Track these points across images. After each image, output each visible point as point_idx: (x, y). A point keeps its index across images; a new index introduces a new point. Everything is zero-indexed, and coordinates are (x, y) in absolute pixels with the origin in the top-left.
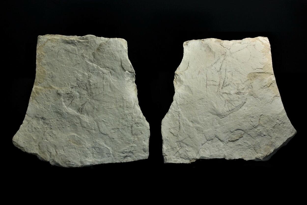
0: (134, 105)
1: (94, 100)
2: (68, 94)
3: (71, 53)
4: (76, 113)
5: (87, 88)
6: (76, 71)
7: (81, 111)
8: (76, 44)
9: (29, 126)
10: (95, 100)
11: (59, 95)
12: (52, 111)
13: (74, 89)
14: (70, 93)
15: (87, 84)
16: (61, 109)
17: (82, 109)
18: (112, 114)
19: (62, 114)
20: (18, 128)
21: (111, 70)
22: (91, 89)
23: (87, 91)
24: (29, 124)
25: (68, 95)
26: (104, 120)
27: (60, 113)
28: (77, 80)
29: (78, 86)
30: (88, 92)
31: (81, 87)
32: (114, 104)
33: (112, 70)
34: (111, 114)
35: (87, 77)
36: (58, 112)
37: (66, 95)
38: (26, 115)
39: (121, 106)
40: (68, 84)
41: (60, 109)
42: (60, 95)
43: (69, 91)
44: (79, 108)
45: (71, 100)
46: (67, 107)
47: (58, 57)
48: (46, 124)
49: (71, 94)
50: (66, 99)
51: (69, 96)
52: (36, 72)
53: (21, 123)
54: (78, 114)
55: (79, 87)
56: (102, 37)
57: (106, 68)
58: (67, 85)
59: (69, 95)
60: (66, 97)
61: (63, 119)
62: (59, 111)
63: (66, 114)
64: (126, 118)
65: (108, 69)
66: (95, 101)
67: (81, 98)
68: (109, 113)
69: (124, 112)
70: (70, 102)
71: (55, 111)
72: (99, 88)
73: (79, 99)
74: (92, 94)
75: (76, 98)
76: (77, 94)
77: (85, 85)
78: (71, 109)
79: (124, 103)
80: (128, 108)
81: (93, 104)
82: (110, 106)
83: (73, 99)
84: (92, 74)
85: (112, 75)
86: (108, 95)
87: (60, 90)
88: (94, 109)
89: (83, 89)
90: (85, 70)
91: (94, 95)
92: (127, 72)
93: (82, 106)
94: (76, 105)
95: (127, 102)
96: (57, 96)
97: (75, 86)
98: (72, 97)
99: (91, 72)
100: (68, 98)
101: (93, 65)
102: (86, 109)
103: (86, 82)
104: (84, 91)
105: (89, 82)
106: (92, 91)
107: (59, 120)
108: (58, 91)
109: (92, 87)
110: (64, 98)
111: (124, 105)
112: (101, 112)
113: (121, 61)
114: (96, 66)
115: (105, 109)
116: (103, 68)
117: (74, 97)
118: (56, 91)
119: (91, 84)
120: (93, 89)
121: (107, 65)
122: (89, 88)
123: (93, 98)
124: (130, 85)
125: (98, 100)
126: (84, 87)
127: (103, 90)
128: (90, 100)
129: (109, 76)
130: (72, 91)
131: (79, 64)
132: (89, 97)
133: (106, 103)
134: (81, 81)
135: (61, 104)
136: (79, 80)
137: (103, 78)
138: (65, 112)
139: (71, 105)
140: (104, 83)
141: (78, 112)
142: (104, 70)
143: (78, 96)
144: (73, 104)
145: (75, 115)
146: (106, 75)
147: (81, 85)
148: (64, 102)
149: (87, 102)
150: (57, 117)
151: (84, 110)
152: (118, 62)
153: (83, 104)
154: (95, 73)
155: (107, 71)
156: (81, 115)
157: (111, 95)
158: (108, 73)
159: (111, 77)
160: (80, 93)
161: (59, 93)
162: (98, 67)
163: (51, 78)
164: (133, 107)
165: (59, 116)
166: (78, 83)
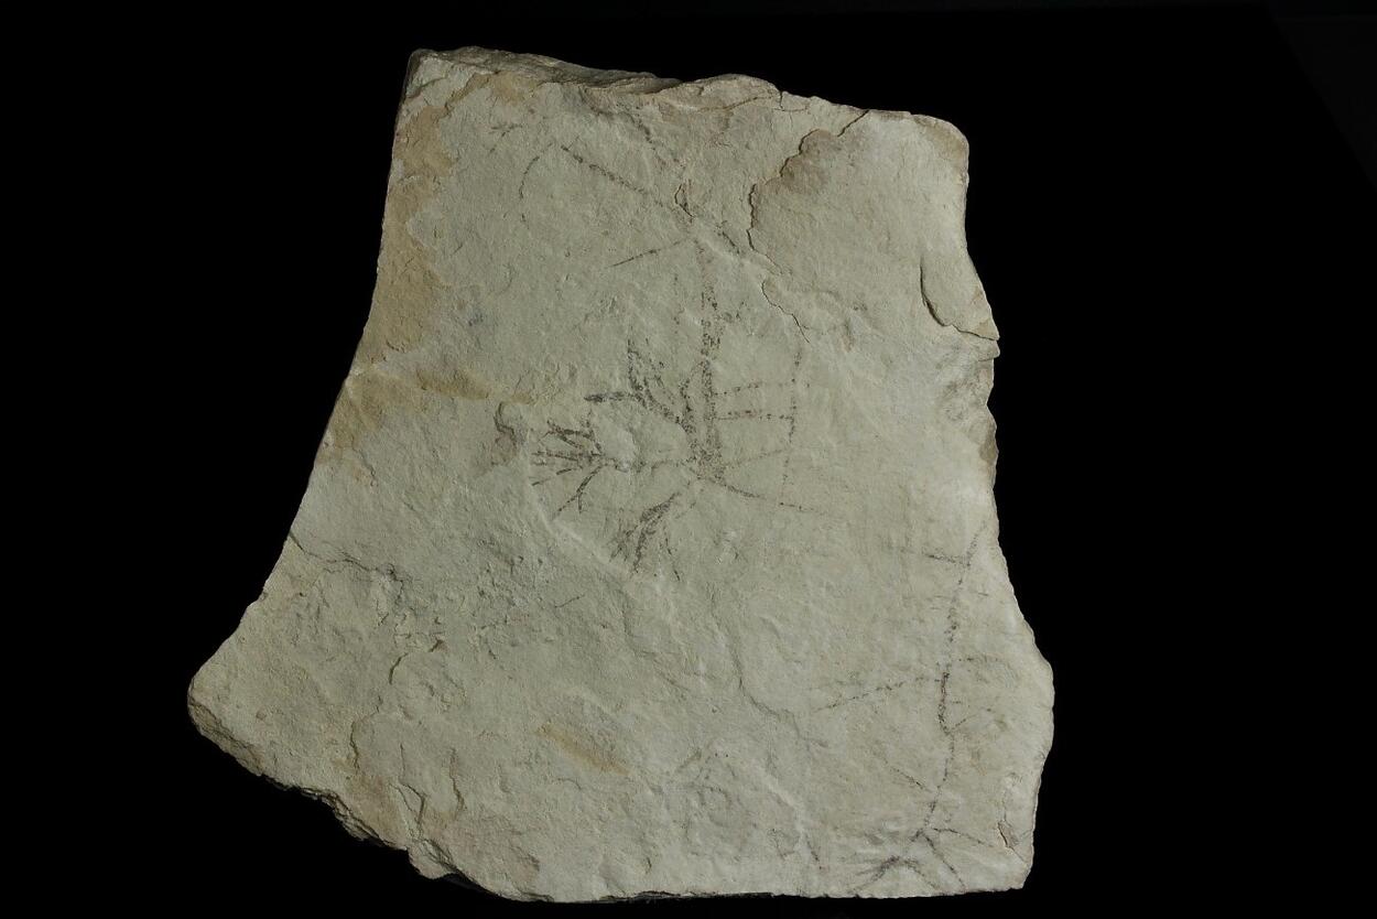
0: (974, 545)
1: (725, 490)
2: (564, 434)
3: (612, 178)
4: (603, 556)
5: (689, 410)
6: (631, 297)
7: (639, 548)
8: (646, 125)
9: (302, 613)
10: (732, 488)
11: (506, 439)
12: (456, 532)
13: (606, 404)
14: (577, 433)
15: (691, 385)
16: (515, 527)
17: (642, 537)
18: (829, 587)
19: (517, 560)
20: (229, 624)
21: (852, 311)
22: (711, 416)
23: (688, 429)
24: (304, 600)
25: (565, 440)
26: (774, 621)
27: (503, 550)
28: (629, 351)
29: (631, 391)
30: (693, 436)
31: (651, 397)
32: (849, 525)
33: (856, 309)
34: (823, 590)
35: (700, 337)
36: (493, 541)
37: (554, 444)
38: (288, 545)
39: (890, 547)
40: (572, 375)
41: (505, 522)
42: (514, 440)
43: (572, 420)
44: (628, 534)
45: (581, 475)
46: (554, 516)
47: (526, 194)
48: (408, 613)
49: (586, 436)
50: (547, 467)
51: (568, 448)
52: (374, 276)
53: (254, 592)
54: (621, 567)
55: (639, 398)
56: (815, 99)
57: (824, 295)
58: (566, 379)
59: (572, 443)
60: (554, 451)
61: (519, 588)
62: (496, 534)
63: (545, 559)
64: (916, 622)
65: (831, 299)
66: (733, 493)
67: (647, 470)
68: (809, 582)
69: (907, 581)
70: (573, 487)
71: (472, 533)
72: (765, 414)
73: (630, 475)
74: (716, 451)
75: (612, 463)
76: (624, 436)
77: (676, 392)
78: (574, 536)
79: (910, 526)
80: (932, 559)
81: (717, 511)
82: (824, 537)
83: (592, 469)
84: (727, 325)
85: (853, 341)
86: (815, 463)
87: (519, 405)
88: (717, 544)
89: (666, 415)
90: (686, 295)
91: (728, 456)
92: (950, 330)
93: (644, 518)
94: (608, 509)
95: (931, 520)
96: (494, 440)
97: (614, 390)
98: (590, 460)
99: (723, 306)
100: (559, 461)
101: (742, 265)
102: (671, 544)
103: (687, 369)
104: (667, 425)
105: (707, 372)
106: (717, 431)
107: (494, 594)
108: (505, 411)
109: (723, 406)
110: (535, 459)
111: (907, 539)
112: (765, 569)
113: (922, 259)
114: (759, 276)
115: (788, 552)
116: (806, 291)
117: (604, 462)
118: (494, 411)
119: (719, 388)
120: (729, 421)
121: (833, 274)
122: (699, 408)
123: (719, 476)
124: (960, 417)
125: (751, 495)
126: (669, 405)
127: (790, 434)
128: (697, 486)
129: (832, 349)
130: (594, 421)
131: (651, 252)
132: (695, 465)
133: (798, 514)
134: (656, 364)
135: (515, 492)
136: (643, 354)
137: (799, 356)
138: (533, 544)
139: (575, 504)
140: (800, 388)
141: (613, 556)
142: (809, 306)
143: (628, 454)
144: (591, 505)
145: (598, 572)
146: (819, 339)
147: (653, 387)
148: (533, 485)
149: (677, 498)
150: (485, 572)
151: (654, 543)
152: (903, 266)
153: (655, 510)
154: (749, 323)
155: (828, 314)
156: (635, 577)
157: (837, 467)
158: (832, 331)
159: (846, 353)
160: (642, 434)
161: (510, 425)
162: (774, 286)
163: (471, 324)
164: (964, 554)
165: (493, 571)
166: (638, 372)
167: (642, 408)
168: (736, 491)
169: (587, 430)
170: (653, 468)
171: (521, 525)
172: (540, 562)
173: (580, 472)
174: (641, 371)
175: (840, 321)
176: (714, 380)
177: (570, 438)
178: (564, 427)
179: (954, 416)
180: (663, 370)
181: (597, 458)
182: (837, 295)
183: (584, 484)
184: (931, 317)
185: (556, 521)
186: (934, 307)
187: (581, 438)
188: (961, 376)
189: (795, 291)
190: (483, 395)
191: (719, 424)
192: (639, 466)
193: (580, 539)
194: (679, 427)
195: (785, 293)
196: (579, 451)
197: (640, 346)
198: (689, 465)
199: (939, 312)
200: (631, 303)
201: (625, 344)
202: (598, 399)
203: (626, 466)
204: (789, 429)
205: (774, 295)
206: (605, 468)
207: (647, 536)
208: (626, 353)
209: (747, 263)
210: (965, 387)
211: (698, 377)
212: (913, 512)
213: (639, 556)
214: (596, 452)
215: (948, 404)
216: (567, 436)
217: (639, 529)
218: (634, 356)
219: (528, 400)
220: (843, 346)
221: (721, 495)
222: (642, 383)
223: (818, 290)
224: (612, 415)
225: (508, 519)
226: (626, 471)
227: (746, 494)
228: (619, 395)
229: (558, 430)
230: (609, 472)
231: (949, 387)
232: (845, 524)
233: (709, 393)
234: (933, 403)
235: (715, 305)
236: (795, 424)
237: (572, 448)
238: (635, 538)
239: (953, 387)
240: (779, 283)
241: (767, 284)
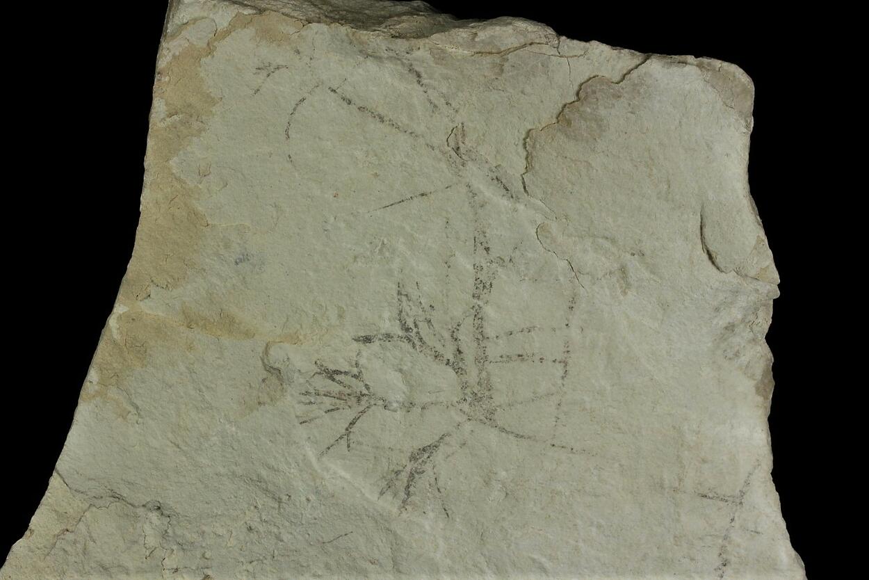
0: (747, 483)
1: (495, 431)
2: (332, 375)
3: (382, 120)
4: (373, 497)
5: (460, 352)
6: (401, 240)
7: (408, 487)
8: (417, 69)
9: (69, 548)
10: (503, 430)
11: (274, 380)
12: (222, 470)
13: (375, 346)
14: (346, 373)
15: (462, 328)
16: (283, 466)
17: (412, 476)
18: (599, 526)
19: (285, 498)
21: (628, 256)
22: (482, 360)
23: (459, 371)
24: (70, 536)
25: (333, 380)
26: (543, 560)
27: (271, 487)
28: (399, 293)
29: (401, 333)
30: (464, 378)
31: (421, 339)
32: (621, 466)
33: (633, 255)
34: (594, 529)
35: (471, 281)
36: (260, 479)
37: (322, 383)
38: (54, 481)
39: (662, 487)
40: (340, 316)
41: (272, 462)
42: (280, 379)
43: (341, 361)
44: (398, 473)
45: (350, 414)
46: (322, 454)
47: (292, 133)
48: (175, 547)
49: (355, 376)
50: (315, 406)
51: (335, 388)
52: (137, 214)
54: (388, 505)
55: (409, 340)
56: (595, 44)
57: (600, 240)
58: (334, 320)
59: (340, 382)
60: (322, 391)
61: (287, 524)
62: (264, 473)
63: (312, 497)
64: (687, 560)
65: (607, 244)
66: (504, 434)
67: (417, 410)
68: (579, 522)
69: (678, 521)
70: (342, 426)
71: (239, 471)
72: (537, 358)
73: (399, 415)
74: (487, 393)
75: (381, 402)
76: (395, 378)
77: (447, 335)
78: (343, 473)
79: (683, 467)
80: (704, 499)
81: (488, 452)
82: (596, 478)
83: (361, 409)
84: (500, 270)
85: (628, 285)
86: (588, 406)
87: (286, 345)
88: (487, 483)
89: (436, 357)
90: (458, 238)
91: (499, 399)
92: (731, 277)
93: (413, 458)
94: (377, 448)
95: (704, 461)
96: (261, 380)
97: (383, 331)
98: (359, 400)
99: (494, 253)
100: (327, 401)
101: (515, 210)
102: (441, 483)
103: (457, 312)
104: (438, 368)
105: (478, 315)
106: (488, 374)
107: (261, 529)
108: (272, 352)
109: (493, 351)
110: (303, 398)
111: (680, 480)
112: (534, 509)
113: (703, 207)
114: (533, 222)
115: (559, 493)
116: (581, 237)
117: (372, 403)
118: (260, 350)
119: (490, 331)
120: (500, 364)
121: (610, 220)
122: (470, 350)
123: (490, 417)
124: (737, 354)
125: (522, 436)
126: (439, 347)
127: (563, 378)
128: (468, 427)
129: (608, 293)
130: (363, 361)
131: (422, 195)
132: (466, 407)
133: (571, 455)
134: (427, 307)
135: (282, 432)
136: (414, 298)
137: (573, 301)
138: (300, 483)
139: (343, 442)
140: (574, 333)
141: (382, 493)
142: (585, 251)
143: (397, 396)
144: (360, 443)
145: (366, 510)
146: (594, 284)
147: (424, 329)
148: (301, 423)
149: (447, 439)
150: (252, 508)
151: (422, 483)
152: (682, 214)
153: (424, 450)
154: (522, 268)
155: (603, 259)
156: (404, 515)
157: (610, 409)
158: (608, 276)
159: (622, 298)
160: (411, 375)
161: (276, 365)
162: (549, 232)
163: (237, 263)
164: (737, 492)
165: (260, 507)
166: (407, 315)
167: (411, 350)
168: (507, 432)
169: (355, 371)
170: (423, 408)
171: (288, 463)
172: (308, 500)
173: (348, 411)
174: (411, 313)
175: (616, 266)
176: (485, 324)
177: (337, 377)
178: (332, 367)
179: (730, 355)
180: (434, 313)
181: (366, 398)
182: (613, 241)
183: (352, 423)
184: (710, 263)
185: (324, 459)
186: (714, 255)
187: (349, 377)
188: (740, 317)
189: (570, 236)
190: (248, 334)
191: (490, 367)
192: (409, 406)
193: (348, 476)
194: (450, 370)
195: (560, 239)
196: (349, 391)
197: (410, 289)
198: (460, 406)
199: (719, 260)
200: (401, 247)
201: (395, 286)
202: (367, 340)
203: (395, 405)
204: (561, 373)
205: (548, 241)
206: (373, 408)
207: (416, 475)
208: (395, 295)
209: (521, 207)
210: (742, 326)
211: (470, 320)
212: (686, 452)
213: (408, 494)
214: (365, 392)
215: (726, 343)
216: (335, 376)
217: (408, 469)
218: (404, 298)
219: (294, 339)
220: (619, 291)
221: (492, 436)
222: (412, 325)
223: (594, 236)
224: (382, 356)
225: (275, 458)
226: (395, 411)
227: (517, 436)
228: (388, 336)
229: (326, 371)
230: (378, 412)
231: (726, 328)
232: (617, 465)
233: (481, 337)
234: (709, 345)
235: (487, 249)
236: (568, 368)
237: (342, 388)
238: (404, 476)
239: (731, 328)
240: (554, 227)
241: (541, 229)
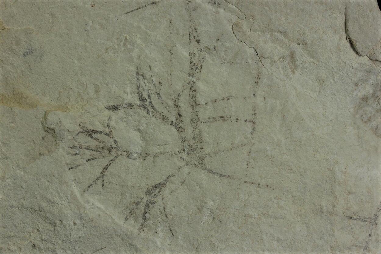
1: (205, 173)
2: (91, 133)
4: (121, 222)
5: (180, 115)
6: (139, 36)
7: (145, 213)
10: (210, 171)
11: (50, 137)
12: (15, 203)
13: (121, 112)
14: (101, 132)
15: (181, 98)
16: (57, 199)
17: (147, 206)
18: (279, 240)
19: (58, 223)
21: (296, 45)
22: (195, 121)
23: (179, 129)
25: (92, 137)
27: (49, 215)
28: (138, 74)
29: (138, 103)
30: (183, 134)
31: (153, 107)
32: (293, 196)
33: (299, 44)
34: (275, 242)
35: (188, 64)
36: (41, 209)
37: (84, 140)
39: (321, 211)
40: (97, 92)
41: (49, 196)
42: (55, 137)
43: (97, 123)
44: (137, 204)
45: (103, 162)
46: (84, 191)
49: (107, 134)
50: (79, 157)
51: (93, 143)
54: (131, 227)
55: (145, 108)
57: (276, 34)
58: (92, 94)
59: (97, 139)
60: (84, 145)
61: (60, 242)
62: (43, 204)
63: (78, 222)
65: (281, 37)
66: (211, 175)
67: (150, 159)
68: (265, 237)
69: (333, 235)
70: (98, 171)
71: (26, 203)
72: (234, 119)
73: (138, 162)
74: (199, 145)
75: (125, 153)
76: (135, 136)
77: (171, 103)
78: (99, 205)
79: (335, 197)
80: (351, 220)
81: (200, 188)
82: (276, 206)
83: (112, 158)
84: (207, 55)
85: (296, 67)
86: (269, 153)
87: (59, 112)
88: (200, 210)
89: (163, 119)
90: (178, 34)
91: (208, 149)
92: (364, 60)
93: (148, 193)
94: (123, 186)
95: (350, 193)
96: (41, 138)
97: (126, 102)
98: (110, 151)
99: (203, 44)
100: (87, 152)
101: (218, 13)
102: (168, 210)
103: (178, 86)
104: (166, 127)
105: (193, 89)
106: (200, 131)
107: (42, 246)
108: (49, 117)
109: (204, 113)
110: (71, 151)
111: (334, 206)
112: (234, 228)
113: (346, 8)
114: (230, 21)
115: (251, 216)
116: (263, 31)
117: (119, 153)
118: (41, 116)
119: (201, 100)
120: (208, 124)
121: (283, 19)
122: (187, 114)
123: (201, 163)
124: (370, 119)
125: (224, 176)
126: (165, 112)
127: (252, 133)
128: (186, 170)
129: (282, 72)
130: (112, 123)
131: (153, 3)
132: (184, 155)
133: (258, 189)
134: (157, 84)
135: (56, 175)
136: (148, 77)
137: (258, 78)
138: (69, 212)
139: (99, 182)
140: (259, 100)
141: (126, 219)
142: (266, 42)
143: (137, 147)
144: (111, 183)
145: (116, 231)
146: (272, 65)
147: (155, 100)
148: (69, 169)
149: (172, 178)
150: (35, 231)
151: (155, 210)
152: (332, 13)
153: (156, 187)
154: (223, 54)
155: (278, 47)
156: (142, 234)
157: (285, 156)
158: (282, 60)
159: (291, 75)
160: (146, 133)
161: (52, 126)
162: (241, 27)
163: (24, 56)
164: (373, 216)
165: (41, 230)
166: (144, 90)
167: (146, 115)
168: (214, 173)
169: (107, 130)
170: (155, 157)
171: (60, 197)
172: (75, 224)
173: (102, 160)
174: (146, 88)
175: (287, 52)
176: (198, 95)
177: (95, 136)
178: (91, 128)
179: (365, 119)
180: (162, 88)
181: (115, 150)
182: (285, 34)
183: (105, 169)
184: (351, 50)
185: (86, 195)
186: (354, 43)
187: (103, 135)
188: (371, 91)
189: (255, 31)
190: (32, 105)
191: (201, 126)
192: (145, 155)
193: (102, 207)
194: (173, 129)
195: (249, 33)
196: (102, 145)
197: (145, 70)
198: (180, 155)
199: (358, 46)
200: (138, 41)
201: (134, 69)
202: (115, 108)
203: (135, 155)
204: (251, 129)
205: (240, 34)
206: (120, 157)
207: (150, 205)
208: (135, 75)
209: (221, 11)
210: (372, 99)
211: (187, 92)
212: (338, 187)
213: (145, 219)
214: (114, 145)
215: (362, 111)
216: (93, 135)
217: (145, 200)
218: (141, 78)
219: (65, 108)
220: (289, 71)
221: (203, 176)
222: (146, 97)
223: (272, 30)
224: (125, 120)
225: (52, 194)
226: (135, 159)
227: (221, 176)
228: (130, 105)
229: (87, 130)
230: (123, 160)
231: (363, 99)
232: (290, 196)
233: (195, 104)
234: (352, 110)
235: (198, 41)
236: (255, 126)
237: (97, 143)
238: (142, 206)
239: (365, 99)
240: (244, 25)
241: (235, 26)
